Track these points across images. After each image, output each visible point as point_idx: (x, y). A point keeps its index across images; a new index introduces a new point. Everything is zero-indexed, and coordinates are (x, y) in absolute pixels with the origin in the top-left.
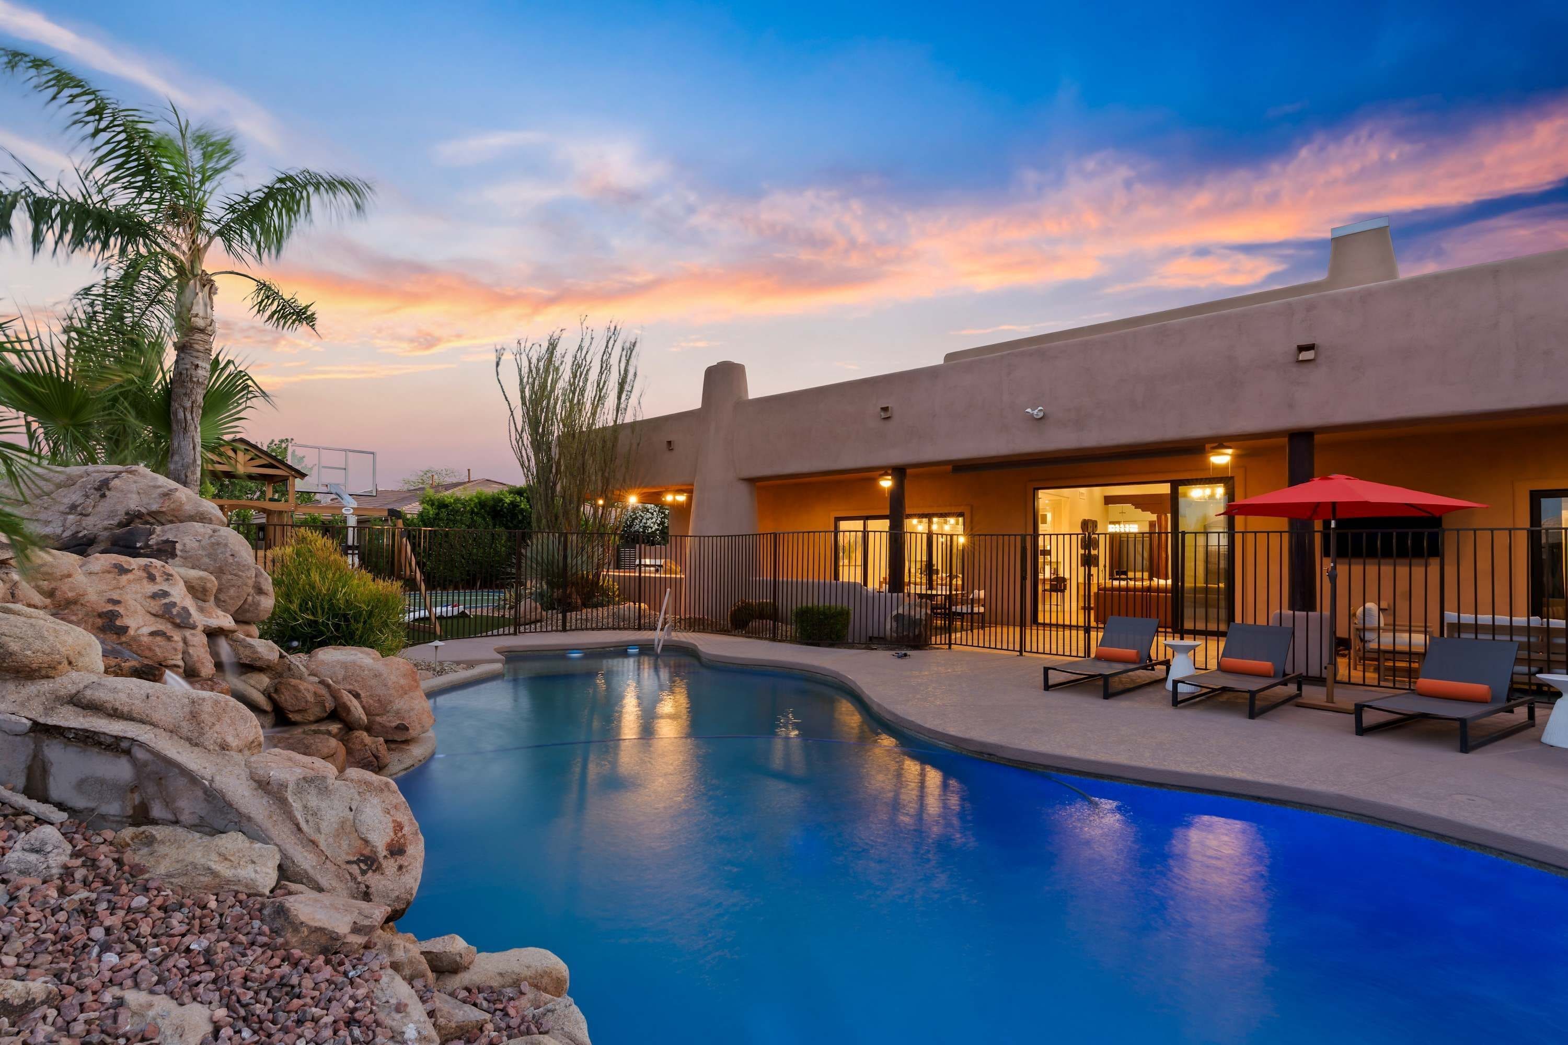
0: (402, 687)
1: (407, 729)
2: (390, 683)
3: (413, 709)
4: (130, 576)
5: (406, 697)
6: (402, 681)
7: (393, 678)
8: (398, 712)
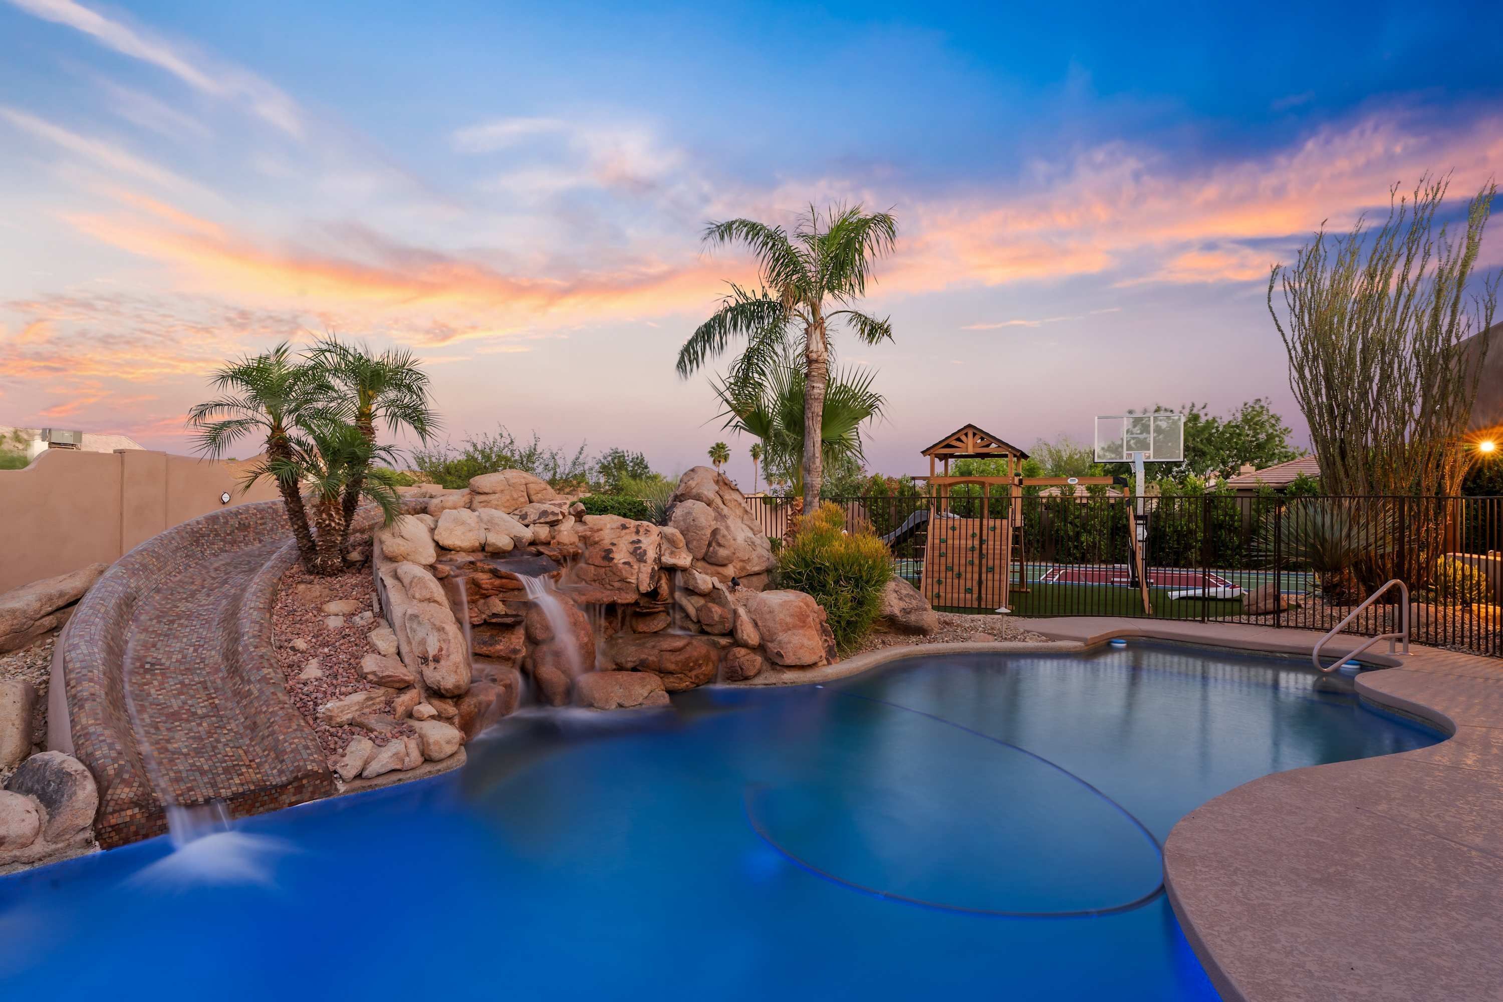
0: (787, 624)
1: (782, 656)
2: (777, 619)
3: (790, 643)
4: (627, 531)
5: (790, 632)
6: (788, 620)
7: (782, 616)
8: (780, 642)
